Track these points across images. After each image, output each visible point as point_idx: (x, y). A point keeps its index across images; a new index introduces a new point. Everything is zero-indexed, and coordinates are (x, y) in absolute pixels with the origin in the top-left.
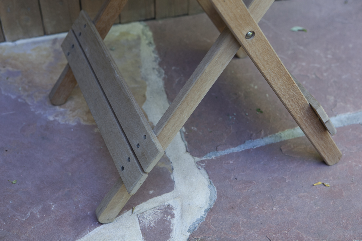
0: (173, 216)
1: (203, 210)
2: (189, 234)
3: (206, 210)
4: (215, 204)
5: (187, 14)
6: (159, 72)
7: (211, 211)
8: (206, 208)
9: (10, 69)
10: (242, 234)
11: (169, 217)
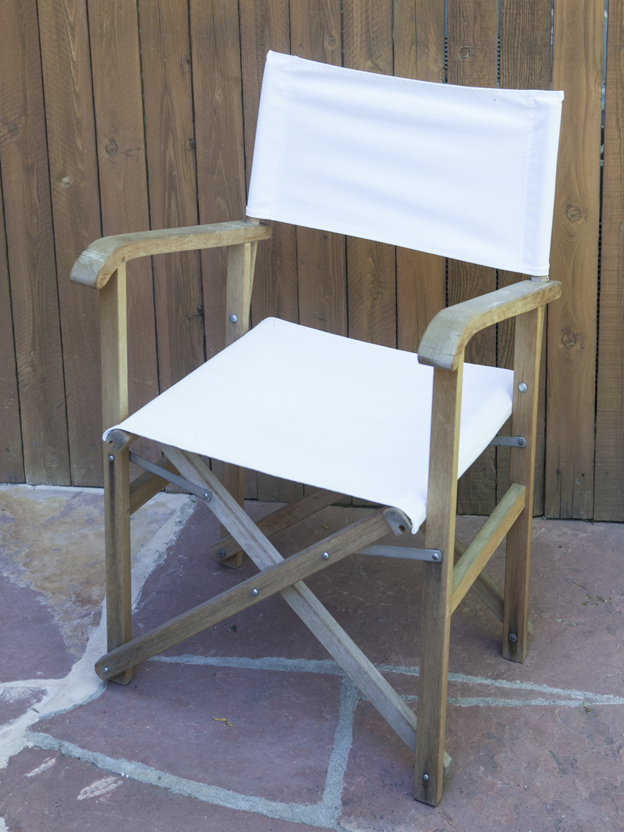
0: (39, 700)
1: (72, 704)
2: (38, 720)
3: (76, 705)
4: (89, 704)
5: (256, 500)
6: (160, 556)
7: (80, 708)
8: (77, 703)
9: (8, 513)
10: (90, 738)
11: (35, 701)
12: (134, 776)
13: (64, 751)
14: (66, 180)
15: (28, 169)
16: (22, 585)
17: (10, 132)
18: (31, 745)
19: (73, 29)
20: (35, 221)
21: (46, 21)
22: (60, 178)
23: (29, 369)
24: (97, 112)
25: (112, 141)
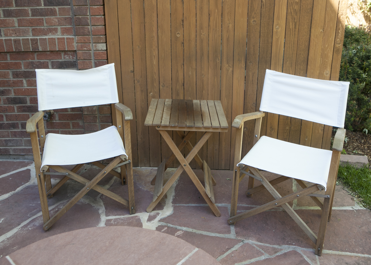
0: (159, 215)
1: (167, 216)
2: (160, 219)
4: (171, 215)
5: (196, 169)
6: (177, 182)
7: (169, 216)
9: (136, 174)
10: (173, 222)
12: (186, 230)
13: (168, 226)
14: (151, 93)
15: (142, 91)
16: (145, 190)
17: (138, 82)
18: (160, 225)
19: (154, 57)
20: (143, 103)
21: (148, 55)
22: (150, 93)
23: (140, 139)
24: (160, 77)
25: (163, 84)
